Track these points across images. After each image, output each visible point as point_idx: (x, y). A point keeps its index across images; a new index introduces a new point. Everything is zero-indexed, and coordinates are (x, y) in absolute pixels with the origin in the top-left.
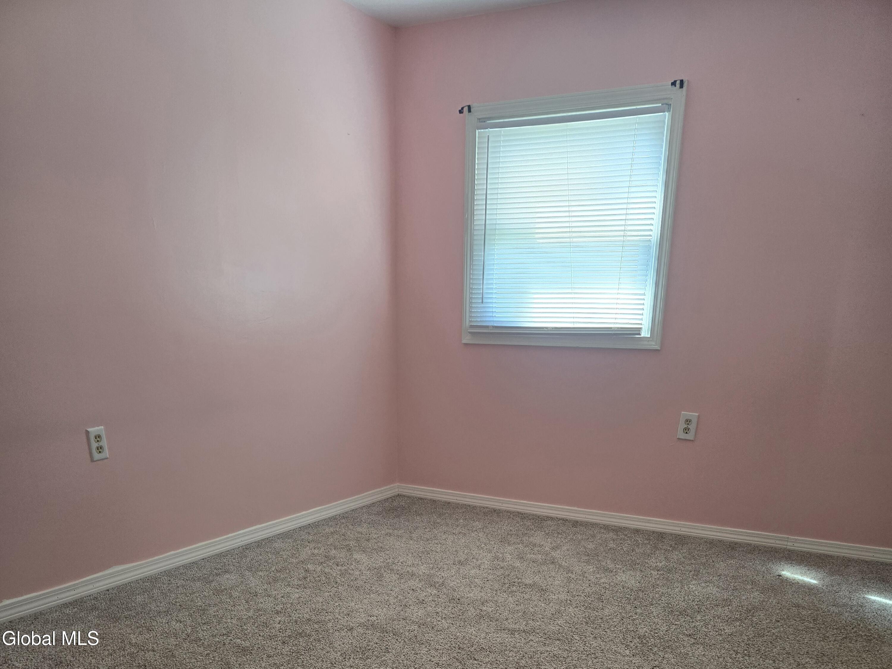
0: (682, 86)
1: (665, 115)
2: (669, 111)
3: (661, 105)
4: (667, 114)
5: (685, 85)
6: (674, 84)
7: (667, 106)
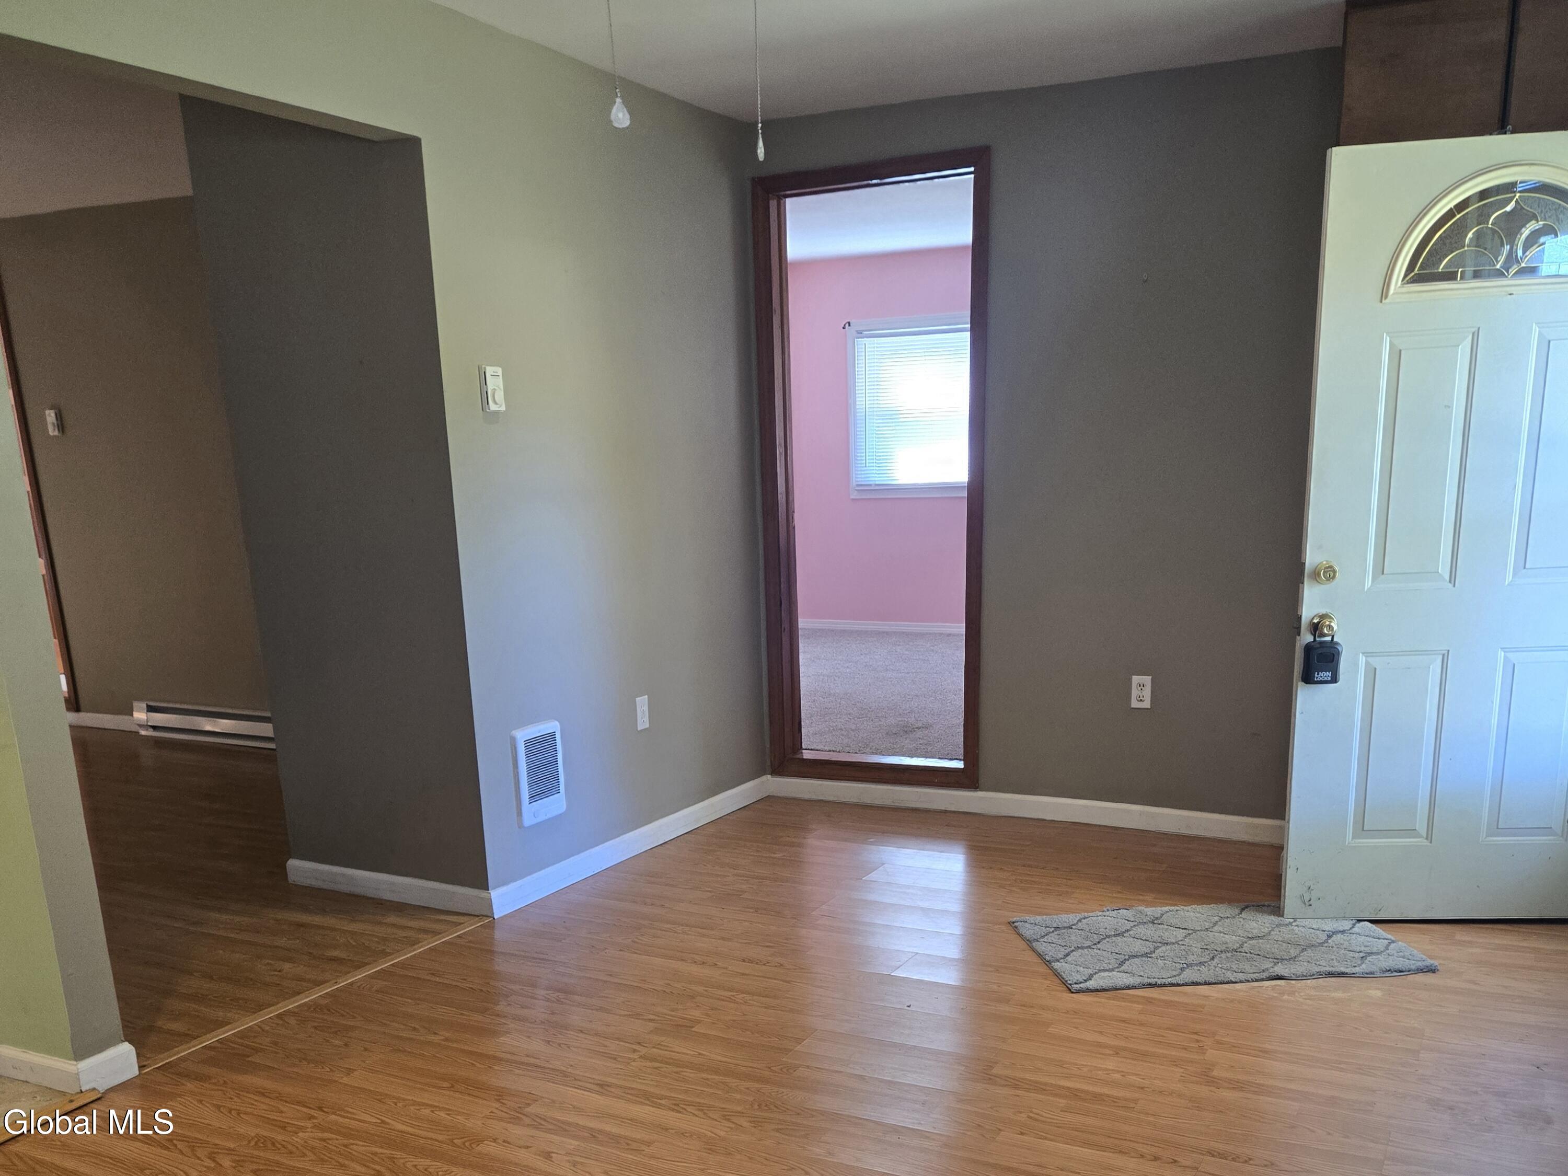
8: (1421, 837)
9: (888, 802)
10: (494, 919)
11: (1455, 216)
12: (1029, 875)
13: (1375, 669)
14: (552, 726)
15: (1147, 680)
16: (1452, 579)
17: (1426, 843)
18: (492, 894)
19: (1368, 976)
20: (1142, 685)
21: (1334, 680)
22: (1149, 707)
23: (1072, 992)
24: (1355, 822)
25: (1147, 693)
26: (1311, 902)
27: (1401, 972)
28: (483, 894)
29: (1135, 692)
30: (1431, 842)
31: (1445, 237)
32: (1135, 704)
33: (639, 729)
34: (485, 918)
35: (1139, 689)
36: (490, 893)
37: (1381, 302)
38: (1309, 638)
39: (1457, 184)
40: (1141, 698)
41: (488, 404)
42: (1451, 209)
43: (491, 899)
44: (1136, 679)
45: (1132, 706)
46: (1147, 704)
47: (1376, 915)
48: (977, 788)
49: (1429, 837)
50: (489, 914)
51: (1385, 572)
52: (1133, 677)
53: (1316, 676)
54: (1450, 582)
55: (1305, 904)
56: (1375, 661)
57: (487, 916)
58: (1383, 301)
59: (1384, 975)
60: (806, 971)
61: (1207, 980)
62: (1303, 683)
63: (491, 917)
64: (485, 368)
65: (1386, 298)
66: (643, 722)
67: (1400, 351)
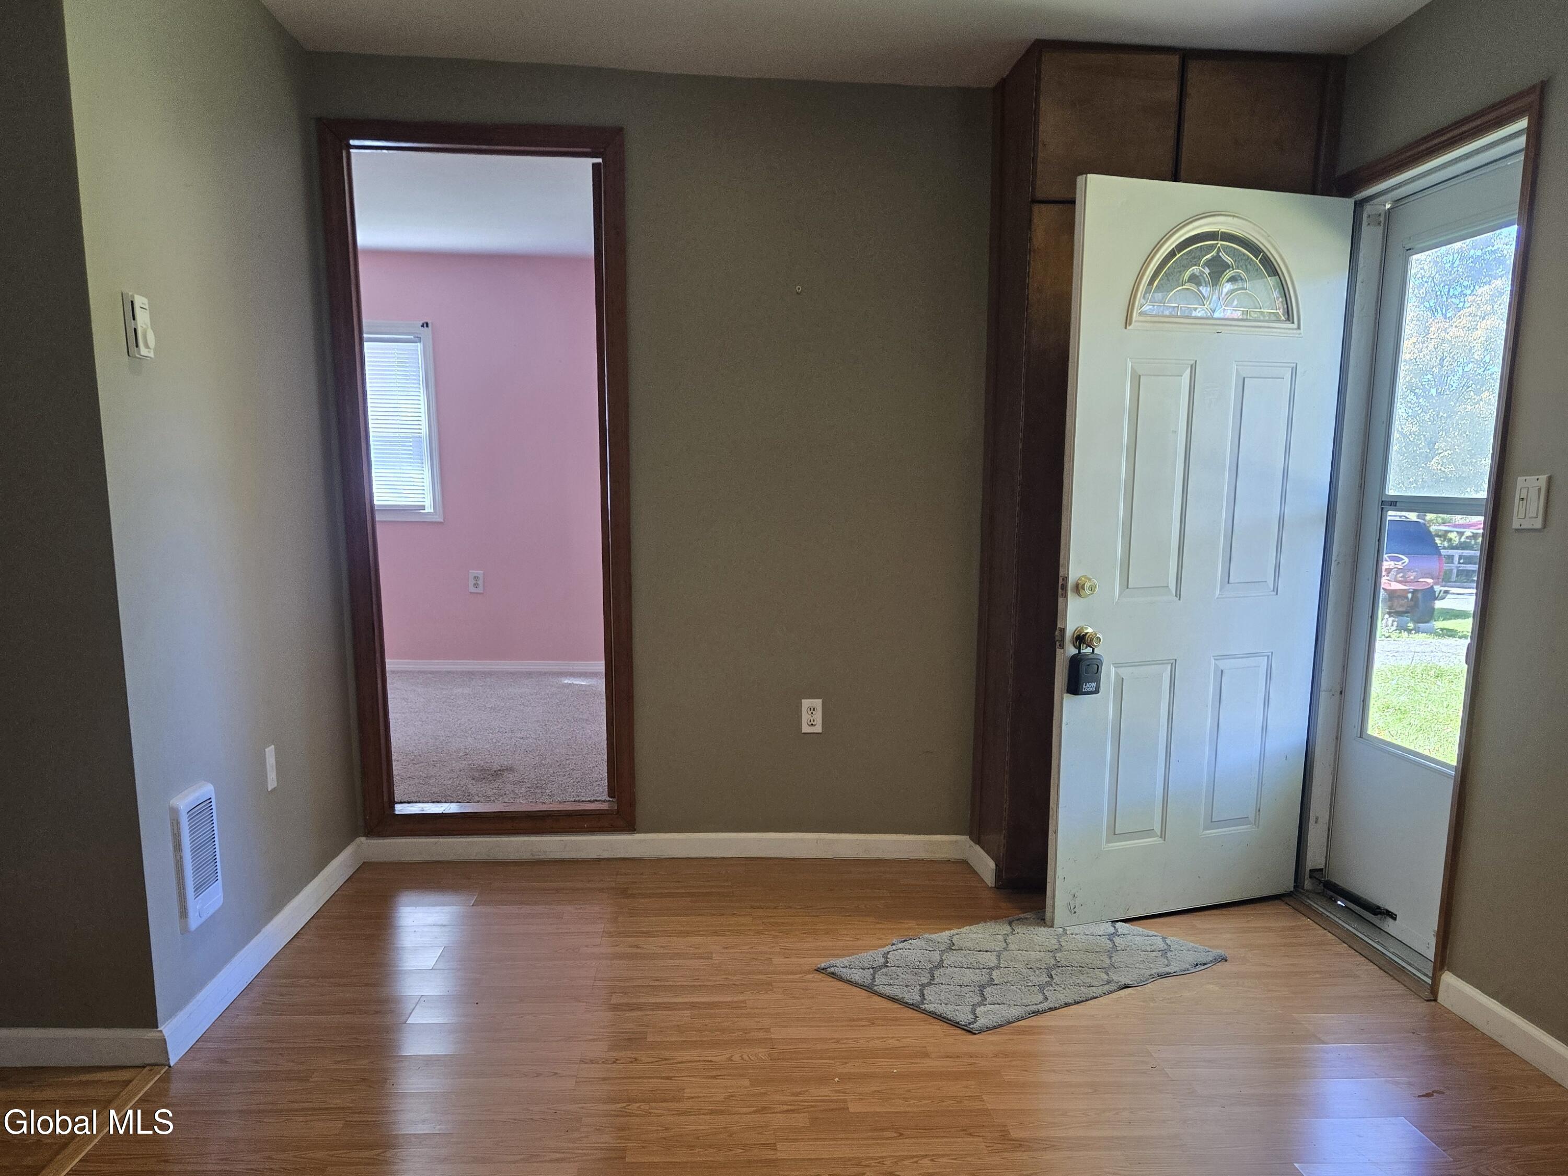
0: (427, 326)
1: (417, 346)
2: (420, 342)
3: (412, 337)
4: (419, 344)
5: (430, 325)
6: (423, 326)
7: (418, 339)
8: (1158, 836)
9: (526, 856)
10: (170, 1067)
11: (1176, 255)
12: (771, 916)
13: (1123, 679)
14: (207, 790)
15: (818, 703)
16: (1178, 594)
17: (1161, 841)
18: (164, 1032)
19: (1185, 973)
20: (812, 709)
21: (1097, 691)
22: (820, 731)
23: (975, 1034)
24: (1108, 828)
25: (818, 717)
26: (1076, 910)
27: (1205, 964)
28: (150, 1034)
29: (805, 717)
30: (1164, 840)
31: (1169, 274)
32: (806, 729)
33: (269, 790)
34: (159, 1068)
35: (810, 713)
36: (161, 1031)
37: (1126, 328)
38: (1072, 651)
39: (1178, 227)
40: (812, 722)
41: (137, 346)
42: (1173, 249)
43: (165, 1039)
44: (806, 703)
45: (803, 732)
46: (818, 729)
47: (1125, 914)
48: (635, 830)
49: (1163, 835)
50: (164, 1062)
51: (1129, 587)
52: (803, 700)
53: (1084, 687)
54: (1176, 596)
55: (1071, 912)
56: (1123, 672)
57: (162, 1065)
58: (1128, 327)
59: (1197, 970)
60: (672, 1061)
61: (1076, 998)
62: (1069, 695)
63: (165, 1065)
64: (132, 296)
65: (1130, 324)
66: (272, 782)
67: (1140, 376)
